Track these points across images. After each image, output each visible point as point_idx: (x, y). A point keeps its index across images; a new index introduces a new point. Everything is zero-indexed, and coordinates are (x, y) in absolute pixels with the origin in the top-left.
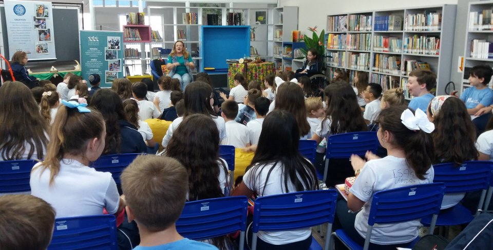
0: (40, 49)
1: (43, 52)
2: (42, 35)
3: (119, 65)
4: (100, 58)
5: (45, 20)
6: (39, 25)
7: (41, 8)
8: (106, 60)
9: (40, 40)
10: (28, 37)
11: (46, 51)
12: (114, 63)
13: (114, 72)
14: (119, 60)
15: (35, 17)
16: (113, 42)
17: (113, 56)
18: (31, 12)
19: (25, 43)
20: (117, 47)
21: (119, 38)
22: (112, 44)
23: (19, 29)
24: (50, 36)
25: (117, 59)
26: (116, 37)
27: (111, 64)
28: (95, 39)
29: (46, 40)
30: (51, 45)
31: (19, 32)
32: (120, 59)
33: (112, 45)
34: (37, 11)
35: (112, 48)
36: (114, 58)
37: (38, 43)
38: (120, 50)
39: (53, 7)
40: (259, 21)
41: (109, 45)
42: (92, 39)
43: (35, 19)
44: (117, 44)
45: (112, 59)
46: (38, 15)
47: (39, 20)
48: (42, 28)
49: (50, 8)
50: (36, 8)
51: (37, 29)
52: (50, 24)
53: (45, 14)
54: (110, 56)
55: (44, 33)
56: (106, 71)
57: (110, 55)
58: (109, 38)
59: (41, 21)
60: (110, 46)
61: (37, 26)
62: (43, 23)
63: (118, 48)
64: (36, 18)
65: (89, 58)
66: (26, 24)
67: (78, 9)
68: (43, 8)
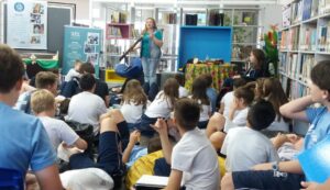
0: (34, 40)
1: (36, 43)
2: (37, 29)
3: (96, 58)
4: (80, 51)
5: (40, 16)
6: (35, 20)
7: (37, 7)
8: (84, 53)
9: (34, 33)
10: (24, 29)
12: (92, 56)
15: (31, 13)
16: (92, 38)
17: (91, 50)
18: (29, 10)
20: (95, 42)
21: (98, 34)
24: (43, 29)
25: (95, 53)
26: (95, 34)
27: (89, 57)
28: (77, 34)
29: (39, 33)
30: (43, 38)
32: (98, 53)
34: (34, 8)
35: (91, 43)
38: (98, 44)
39: (49, 6)
41: (89, 40)
42: (74, 34)
43: (31, 15)
44: (96, 39)
46: (35, 11)
47: (35, 16)
48: (37, 22)
49: (46, 7)
51: (33, 23)
52: (44, 20)
53: (41, 11)
54: (88, 50)
55: (39, 27)
58: (89, 34)
59: (37, 17)
61: (33, 21)
62: (38, 19)
64: (33, 14)
65: (70, 50)
67: (71, 9)
68: (39, 6)
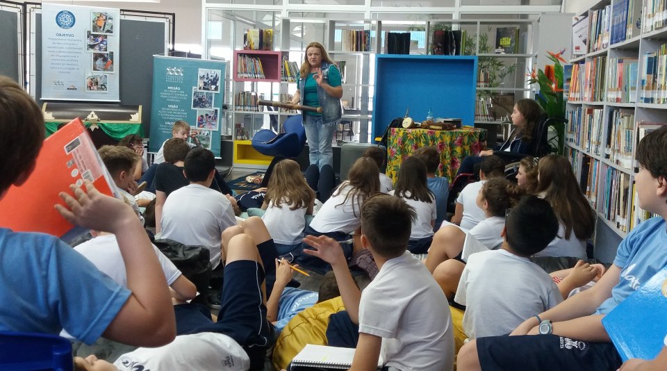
0: (94, 83)
1: (98, 89)
2: (99, 62)
3: (215, 119)
4: (183, 104)
5: (106, 37)
6: (95, 45)
7: (101, 18)
8: (192, 108)
9: (95, 69)
10: (74, 63)
11: (103, 87)
12: (207, 115)
13: (206, 130)
14: (216, 111)
15: (89, 32)
16: (207, 79)
17: (206, 102)
18: (84, 24)
19: (68, 73)
20: (213, 87)
21: (219, 72)
22: (206, 81)
23: (62, 50)
24: (113, 63)
25: (213, 109)
26: (213, 71)
27: (202, 116)
28: (178, 72)
29: (105, 69)
30: (113, 79)
31: (61, 54)
32: (218, 109)
33: (205, 84)
34: (94, 21)
35: (204, 89)
36: (207, 105)
37: (91, 73)
38: (218, 92)
39: (123, 17)
40: (502, 47)
42: (172, 72)
43: (89, 35)
44: (214, 82)
45: (204, 106)
46: (95, 29)
47: (95, 36)
48: (100, 49)
49: (117, 18)
50: (93, 17)
51: (92, 51)
52: (113, 44)
53: (107, 28)
54: (200, 102)
55: (103, 59)
56: (192, 127)
57: (200, 99)
58: (202, 72)
59: (100, 39)
60: (202, 85)
61: (92, 47)
62: (102, 42)
63: (216, 89)
64: (92, 33)
65: (165, 103)
66: (74, 42)
67: (166, 22)
68: (104, 17)
